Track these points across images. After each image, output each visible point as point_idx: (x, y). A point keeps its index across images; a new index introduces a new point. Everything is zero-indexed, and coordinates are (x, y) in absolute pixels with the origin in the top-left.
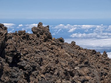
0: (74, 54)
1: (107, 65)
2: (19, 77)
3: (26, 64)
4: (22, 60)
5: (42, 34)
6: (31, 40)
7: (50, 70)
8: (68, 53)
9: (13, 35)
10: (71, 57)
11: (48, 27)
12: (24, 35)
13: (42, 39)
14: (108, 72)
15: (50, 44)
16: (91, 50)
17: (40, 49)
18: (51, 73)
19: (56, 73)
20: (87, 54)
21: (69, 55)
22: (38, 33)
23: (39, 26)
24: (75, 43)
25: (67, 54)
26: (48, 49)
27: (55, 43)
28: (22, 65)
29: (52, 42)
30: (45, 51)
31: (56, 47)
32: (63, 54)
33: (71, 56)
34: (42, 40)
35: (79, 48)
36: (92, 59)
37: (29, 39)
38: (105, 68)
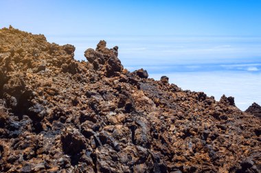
0: (160, 99)
1: (224, 121)
2: (22, 128)
3: (42, 110)
4: (35, 102)
5: (103, 63)
6: (80, 72)
7: (61, 114)
8: (150, 98)
9: (48, 64)
10: (155, 105)
11: (116, 49)
12: (68, 63)
13: (104, 71)
14: (224, 133)
15: (115, 81)
16: (196, 93)
17: (95, 89)
18: (62, 119)
19: (69, 120)
20: (189, 100)
21: (150, 101)
22: (96, 60)
23: (98, 47)
24: (168, 79)
25: (147, 98)
26: (112, 90)
27: (126, 78)
28: (35, 110)
29: (120, 77)
30: (106, 93)
31: (128, 86)
32: (139, 99)
33: (155, 103)
34: (103, 73)
35: (175, 89)
36: (196, 110)
37: (79, 70)
38: (218, 127)
